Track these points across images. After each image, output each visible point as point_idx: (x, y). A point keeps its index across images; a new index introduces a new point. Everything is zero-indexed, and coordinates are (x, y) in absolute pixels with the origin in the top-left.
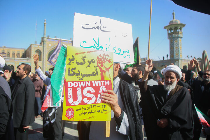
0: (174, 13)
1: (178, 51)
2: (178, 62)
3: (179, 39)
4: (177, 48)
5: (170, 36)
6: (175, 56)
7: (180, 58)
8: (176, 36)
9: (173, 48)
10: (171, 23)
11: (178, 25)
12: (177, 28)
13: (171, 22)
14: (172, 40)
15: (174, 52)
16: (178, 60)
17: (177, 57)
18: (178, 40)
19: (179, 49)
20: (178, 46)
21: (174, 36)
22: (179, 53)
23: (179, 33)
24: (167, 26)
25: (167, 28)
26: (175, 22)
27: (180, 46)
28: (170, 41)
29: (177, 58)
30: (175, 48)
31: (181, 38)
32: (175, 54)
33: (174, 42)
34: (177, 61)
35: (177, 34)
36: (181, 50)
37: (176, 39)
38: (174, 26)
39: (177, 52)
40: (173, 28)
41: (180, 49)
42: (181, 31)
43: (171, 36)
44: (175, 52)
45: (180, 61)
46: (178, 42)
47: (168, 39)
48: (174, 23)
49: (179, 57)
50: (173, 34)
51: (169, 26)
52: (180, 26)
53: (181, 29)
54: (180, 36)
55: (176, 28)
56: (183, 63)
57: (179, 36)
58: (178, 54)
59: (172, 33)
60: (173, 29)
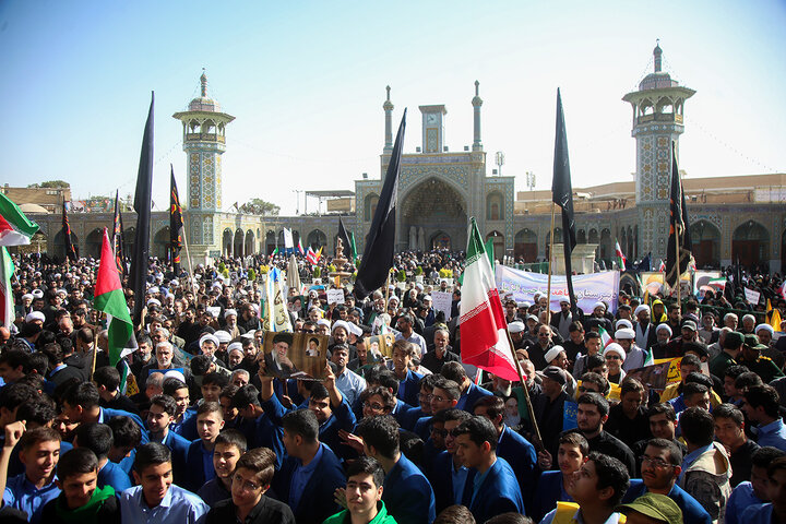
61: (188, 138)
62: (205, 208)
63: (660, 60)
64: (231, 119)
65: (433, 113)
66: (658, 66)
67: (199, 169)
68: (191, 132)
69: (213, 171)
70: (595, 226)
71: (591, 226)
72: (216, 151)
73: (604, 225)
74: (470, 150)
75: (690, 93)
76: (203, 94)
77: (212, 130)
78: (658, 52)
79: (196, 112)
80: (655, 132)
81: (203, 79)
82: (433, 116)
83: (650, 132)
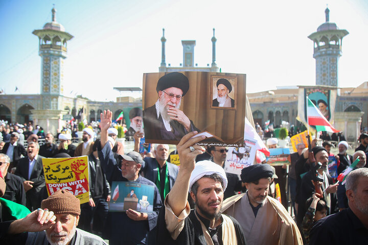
0: (56, 10)
1: (58, 81)
2: (57, 101)
3: (61, 59)
4: (56, 74)
5: (44, 51)
6: (51, 90)
7: (61, 94)
8: (57, 53)
9: (50, 74)
10: (49, 27)
11: (61, 35)
12: (59, 39)
13: (47, 24)
14: (48, 58)
15: (49, 81)
16: (57, 97)
17: (55, 91)
18: (59, 61)
19: (59, 77)
20: (59, 73)
21: (52, 52)
22: (59, 85)
23: (61, 49)
24: (40, 31)
25: (39, 34)
26: (55, 27)
27: (63, 72)
28: (44, 60)
29: (55, 93)
30: (52, 74)
31: (64, 58)
32: (51, 86)
33: (52, 62)
34: (55, 99)
35: (58, 50)
36: (62, 79)
37: (56, 59)
38: (53, 33)
39: (55, 83)
40: (52, 37)
41: (61, 77)
42: (65, 46)
43: (48, 51)
44: (51, 82)
45: (60, 99)
46: (59, 65)
47: (40, 55)
48: (54, 29)
49: (58, 92)
50: (51, 47)
51: (44, 30)
52: (65, 37)
53: (64, 42)
54: (63, 54)
55: (57, 39)
56: (65, 103)
57: (60, 53)
58: (57, 87)
59: (49, 46)
60: (52, 40)
61: (42, 47)
62: (52, 92)
63: (328, 16)
64: (71, 37)
65: (189, 45)
66: (327, 19)
67: (50, 67)
68: (44, 43)
69: (59, 69)
70: (280, 109)
71: (277, 109)
72: (61, 56)
73: (285, 109)
74: (210, 66)
75: (345, 33)
76: (53, 20)
77: (59, 44)
78: (327, 11)
79: (49, 30)
80: (329, 54)
81: (53, 11)
82: (189, 46)
83: (326, 54)
